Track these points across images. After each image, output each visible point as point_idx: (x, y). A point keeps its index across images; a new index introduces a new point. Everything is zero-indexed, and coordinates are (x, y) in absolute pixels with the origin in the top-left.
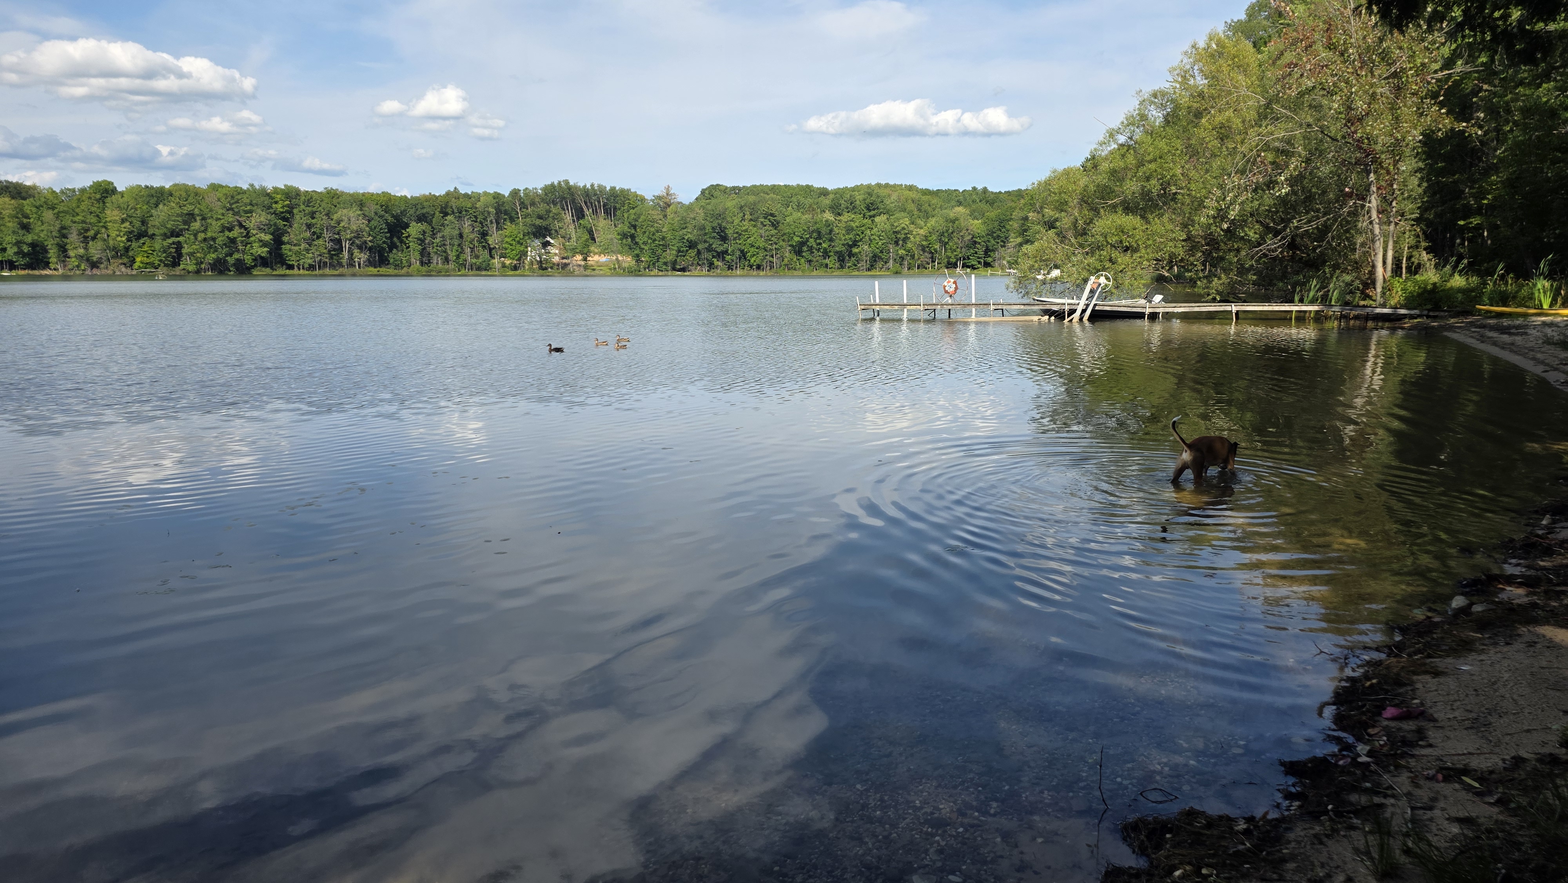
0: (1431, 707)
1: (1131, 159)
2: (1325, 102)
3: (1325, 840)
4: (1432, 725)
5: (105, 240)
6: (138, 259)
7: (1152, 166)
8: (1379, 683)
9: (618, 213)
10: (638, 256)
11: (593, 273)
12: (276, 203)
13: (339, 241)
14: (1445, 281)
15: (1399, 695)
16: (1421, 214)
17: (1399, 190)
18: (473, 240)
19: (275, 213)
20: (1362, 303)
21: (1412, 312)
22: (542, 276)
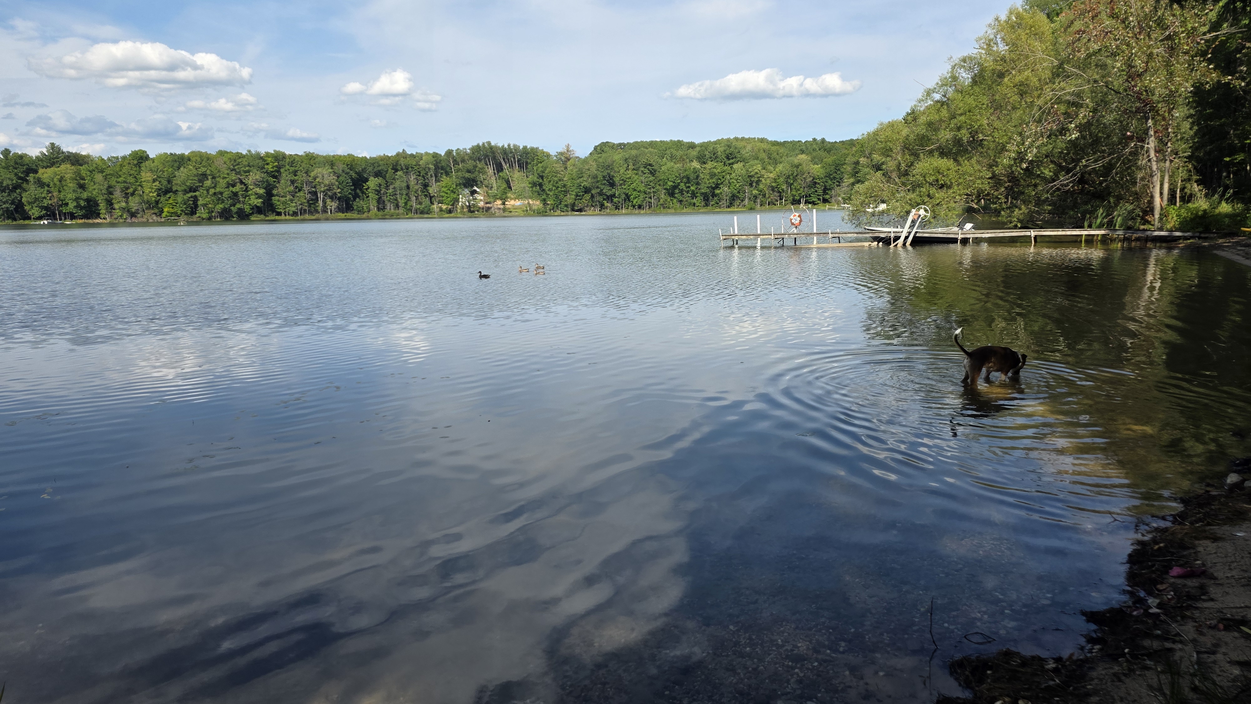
0: (1211, 567)
1: (944, 113)
2: (1109, 61)
3: (1123, 678)
4: (1212, 582)
5: (141, 196)
6: (166, 210)
7: (963, 118)
8: (1166, 547)
9: (529, 166)
10: (544, 200)
11: (510, 214)
12: (268, 164)
13: (315, 193)
14: (1214, 208)
15: (1184, 556)
16: (1193, 153)
17: (1174, 133)
18: (417, 190)
19: (267, 172)
20: (1142, 227)
21: (1186, 234)
22: (471, 217)
